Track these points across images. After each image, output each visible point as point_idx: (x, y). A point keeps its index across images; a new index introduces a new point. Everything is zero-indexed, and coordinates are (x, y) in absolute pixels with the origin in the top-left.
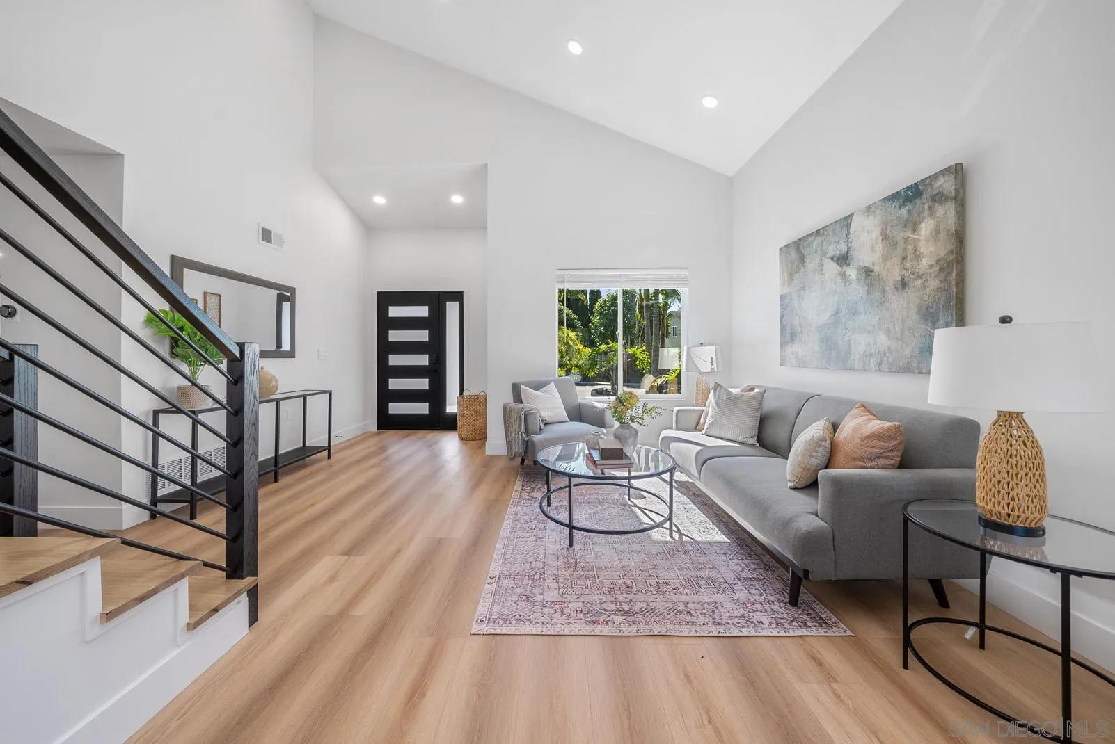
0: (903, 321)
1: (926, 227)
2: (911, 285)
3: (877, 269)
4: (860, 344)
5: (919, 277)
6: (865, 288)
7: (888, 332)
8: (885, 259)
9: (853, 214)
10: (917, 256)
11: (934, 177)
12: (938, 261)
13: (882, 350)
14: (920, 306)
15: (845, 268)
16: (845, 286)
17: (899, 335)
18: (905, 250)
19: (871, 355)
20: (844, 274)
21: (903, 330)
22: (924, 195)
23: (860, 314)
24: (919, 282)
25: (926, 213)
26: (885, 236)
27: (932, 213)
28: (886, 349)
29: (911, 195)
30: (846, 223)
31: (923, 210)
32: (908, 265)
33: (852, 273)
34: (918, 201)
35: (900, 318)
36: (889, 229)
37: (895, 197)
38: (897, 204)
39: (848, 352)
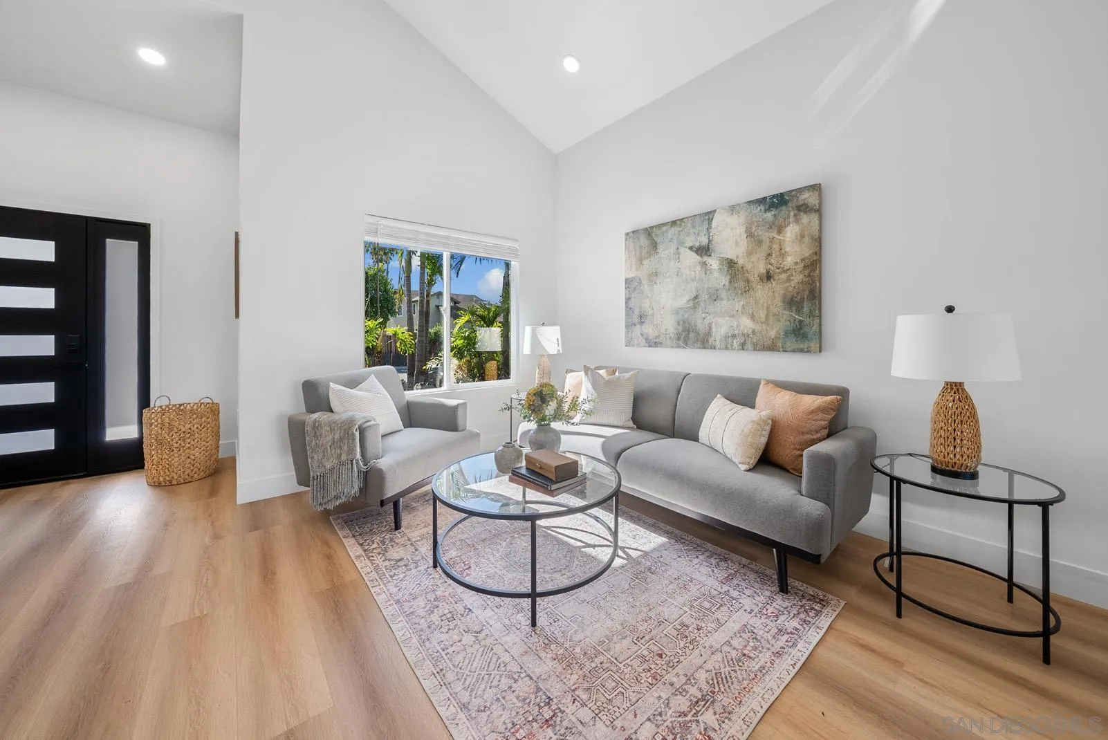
0: (768, 308)
1: (791, 231)
2: (776, 277)
3: (741, 262)
4: (721, 327)
5: (785, 272)
6: (729, 277)
7: (753, 317)
8: (749, 253)
9: (715, 211)
10: (782, 254)
11: (800, 190)
12: (803, 260)
13: (745, 332)
14: (784, 297)
15: (705, 258)
16: (706, 274)
17: (763, 320)
18: (770, 248)
19: (734, 336)
20: (705, 263)
21: (767, 316)
22: (790, 204)
23: (722, 299)
24: (784, 276)
25: (792, 219)
26: (750, 235)
27: (797, 221)
28: (750, 332)
29: (778, 202)
30: (707, 217)
31: (788, 217)
32: (773, 261)
33: (713, 263)
34: (784, 208)
35: (765, 305)
36: (754, 229)
37: (761, 201)
38: (762, 207)
39: (709, 333)
